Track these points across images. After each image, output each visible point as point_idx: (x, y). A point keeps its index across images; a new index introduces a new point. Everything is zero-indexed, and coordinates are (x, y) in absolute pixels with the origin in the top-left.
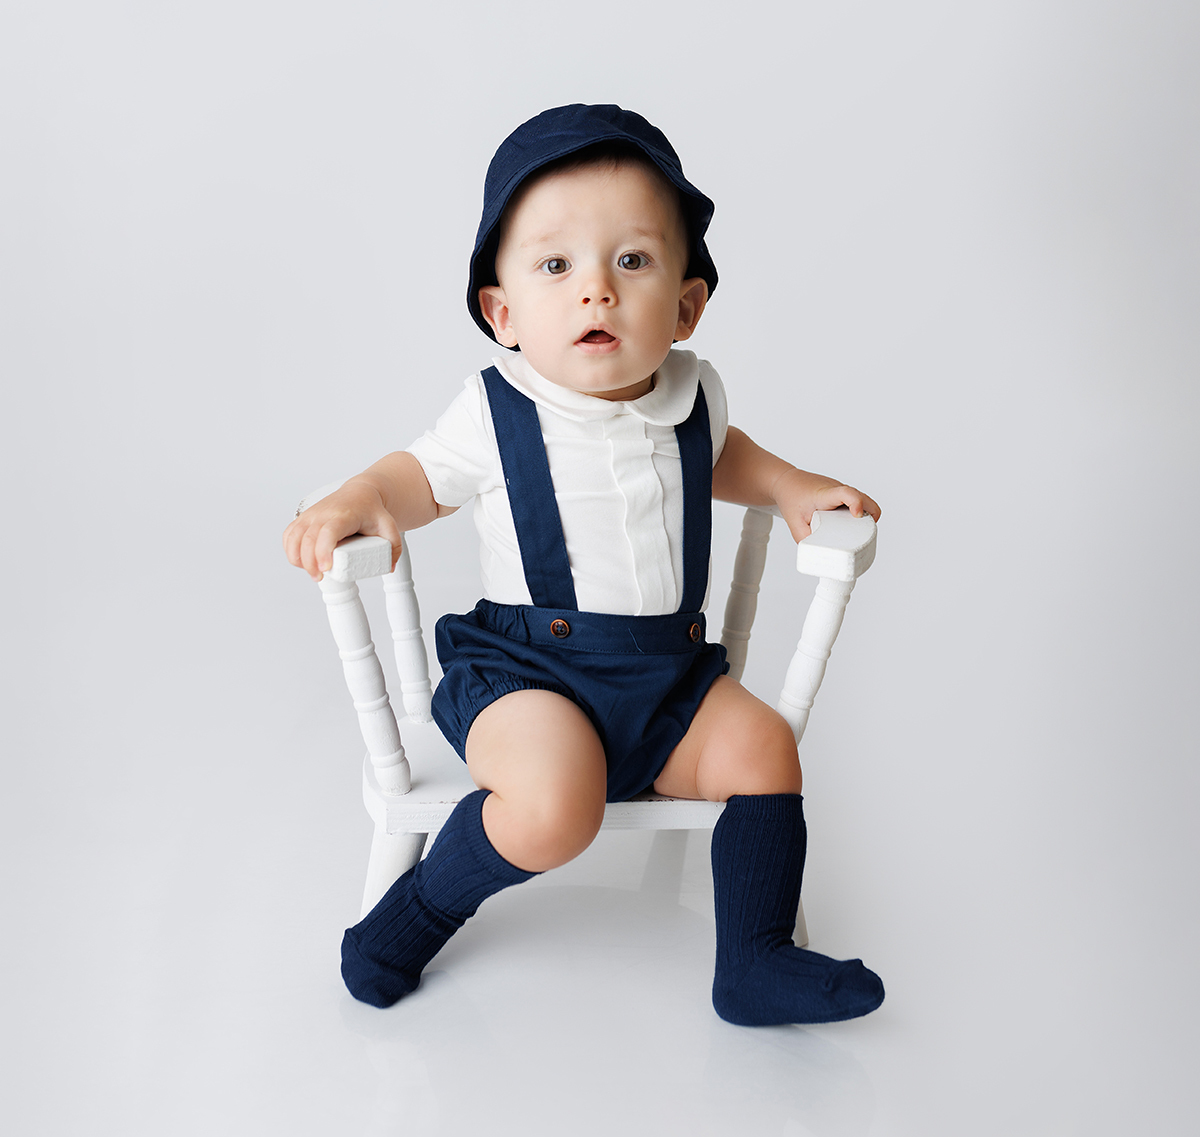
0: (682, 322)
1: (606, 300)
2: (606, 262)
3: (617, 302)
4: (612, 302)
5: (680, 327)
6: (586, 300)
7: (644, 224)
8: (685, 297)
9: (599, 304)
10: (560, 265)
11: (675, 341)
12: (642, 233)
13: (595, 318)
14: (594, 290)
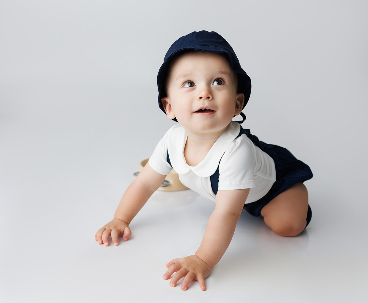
0: (237, 109)
1: (209, 98)
2: (209, 84)
3: (213, 98)
4: (211, 98)
5: (236, 110)
6: (201, 98)
7: (223, 70)
8: (237, 99)
9: (206, 99)
10: (192, 84)
11: (234, 116)
12: (222, 73)
13: (204, 104)
14: (203, 94)
